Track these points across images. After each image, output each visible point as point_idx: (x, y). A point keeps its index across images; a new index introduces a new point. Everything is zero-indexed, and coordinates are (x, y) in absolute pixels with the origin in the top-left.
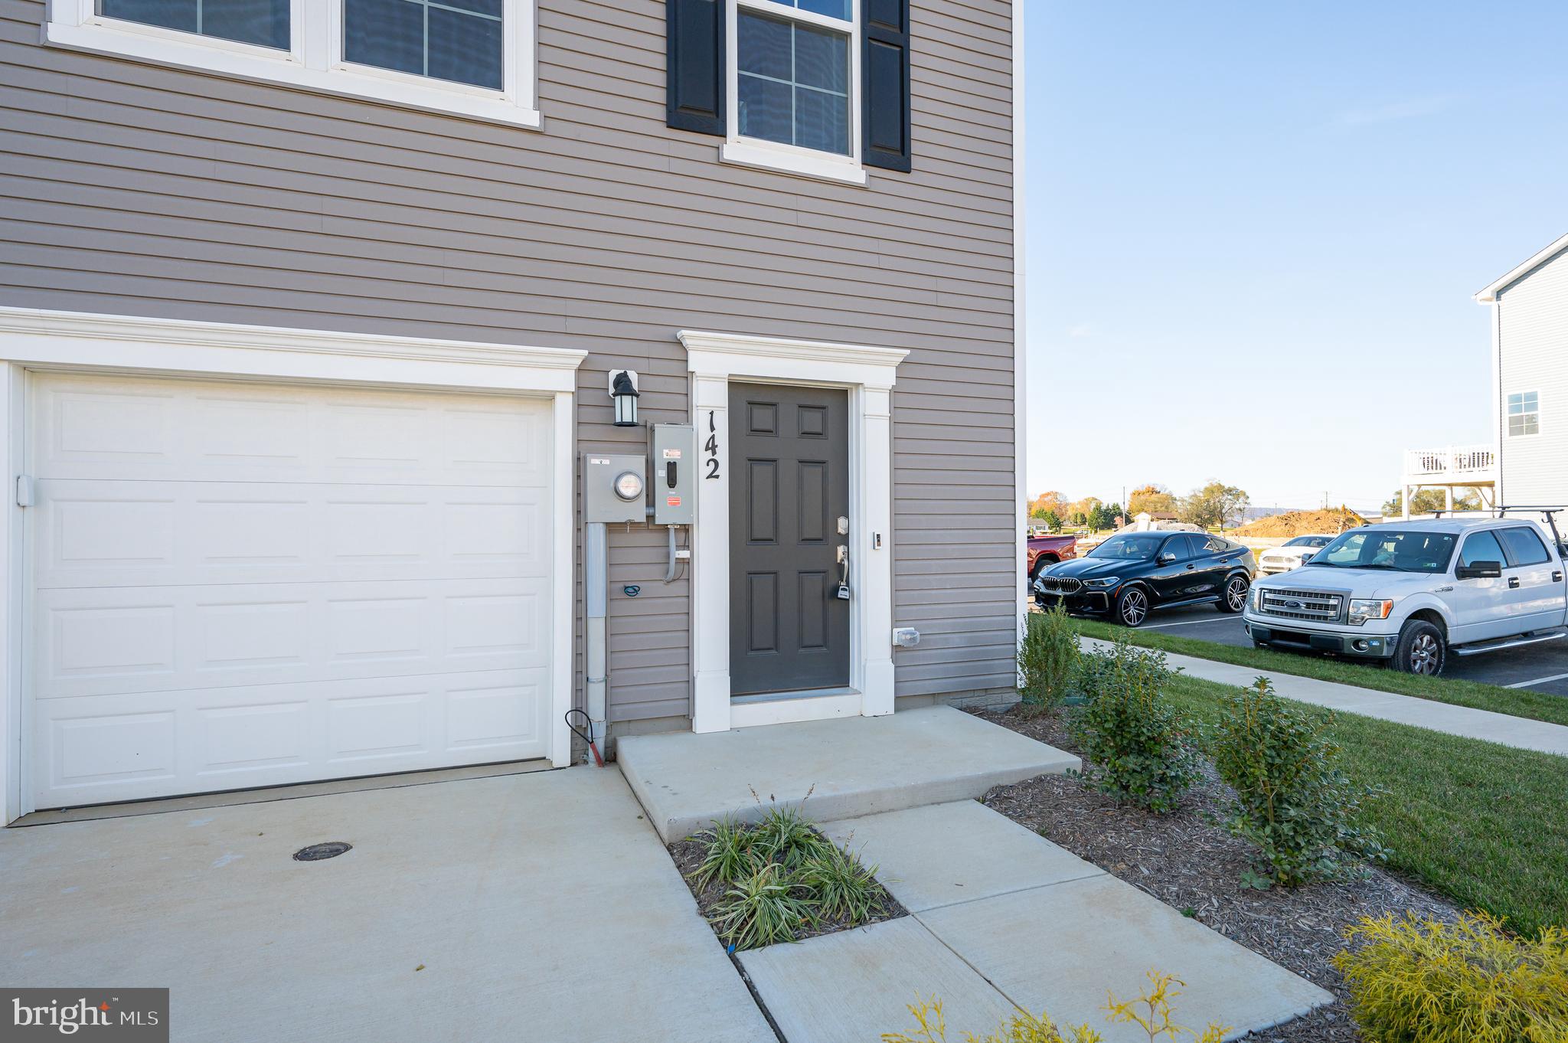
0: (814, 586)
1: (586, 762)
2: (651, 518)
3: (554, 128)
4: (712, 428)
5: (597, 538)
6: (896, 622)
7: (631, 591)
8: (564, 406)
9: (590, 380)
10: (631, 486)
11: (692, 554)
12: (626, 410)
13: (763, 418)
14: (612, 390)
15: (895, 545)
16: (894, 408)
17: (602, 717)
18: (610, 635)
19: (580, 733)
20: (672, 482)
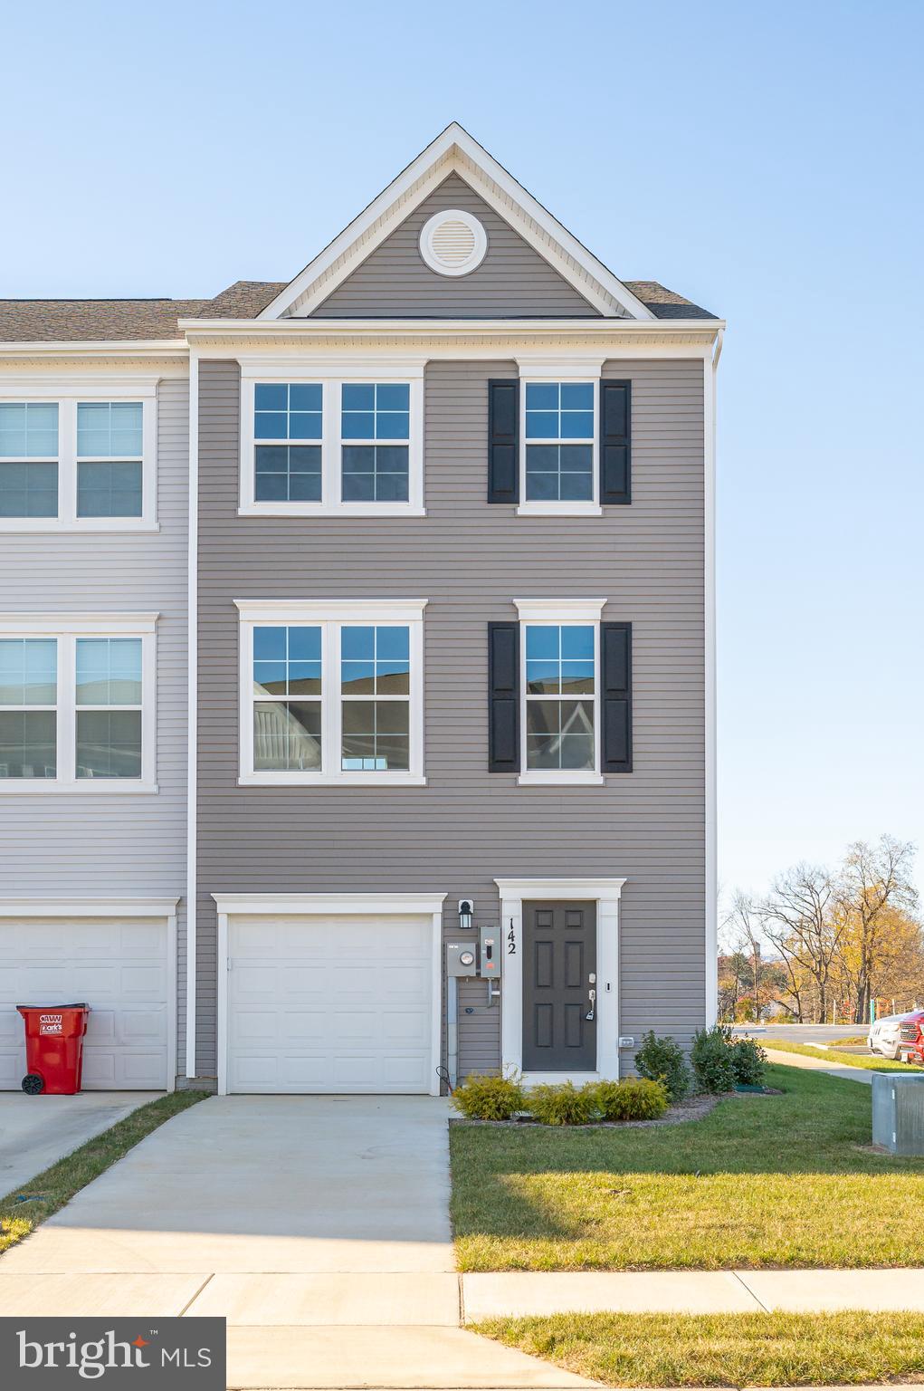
0: (575, 1012)
1: (447, 1095)
2: (478, 974)
3: (434, 783)
4: (512, 928)
5: (452, 984)
6: (621, 1034)
7: (469, 1011)
8: (437, 920)
9: (451, 906)
10: (467, 959)
11: (501, 993)
12: (466, 921)
13: (544, 919)
14: (460, 910)
15: (621, 990)
16: (621, 910)
17: (455, 1073)
18: (459, 1033)
19: (444, 1080)
20: (489, 956)
